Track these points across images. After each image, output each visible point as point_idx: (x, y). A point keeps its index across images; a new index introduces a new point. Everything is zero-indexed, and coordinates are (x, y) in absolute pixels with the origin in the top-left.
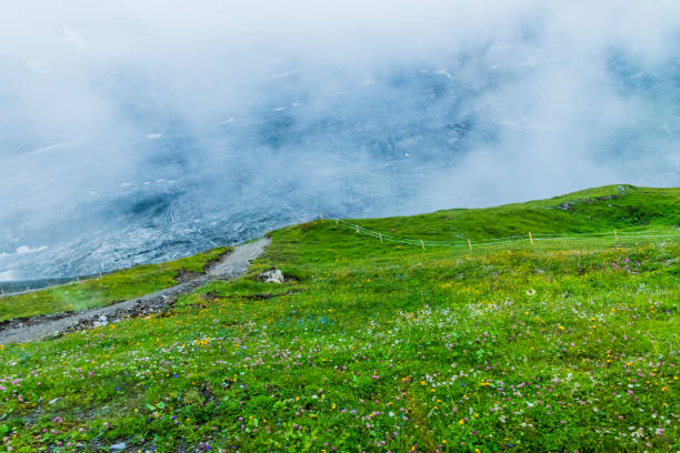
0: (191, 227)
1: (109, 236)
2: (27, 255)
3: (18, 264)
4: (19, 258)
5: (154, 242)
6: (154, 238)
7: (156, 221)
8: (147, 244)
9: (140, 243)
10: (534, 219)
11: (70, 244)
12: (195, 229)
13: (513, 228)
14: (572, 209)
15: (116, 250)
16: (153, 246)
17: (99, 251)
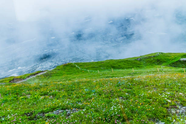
0: (62, 62)
1: (40, 64)
2: (20, 69)
3: (18, 71)
4: (19, 70)
5: (52, 66)
6: (52, 65)
7: (53, 60)
8: (51, 66)
9: (49, 66)
10: (127, 63)
11: (31, 66)
12: (63, 63)
13: (120, 66)
14: (140, 60)
15: (43, 68)
16: (52, 67)
17: (38, 68)
